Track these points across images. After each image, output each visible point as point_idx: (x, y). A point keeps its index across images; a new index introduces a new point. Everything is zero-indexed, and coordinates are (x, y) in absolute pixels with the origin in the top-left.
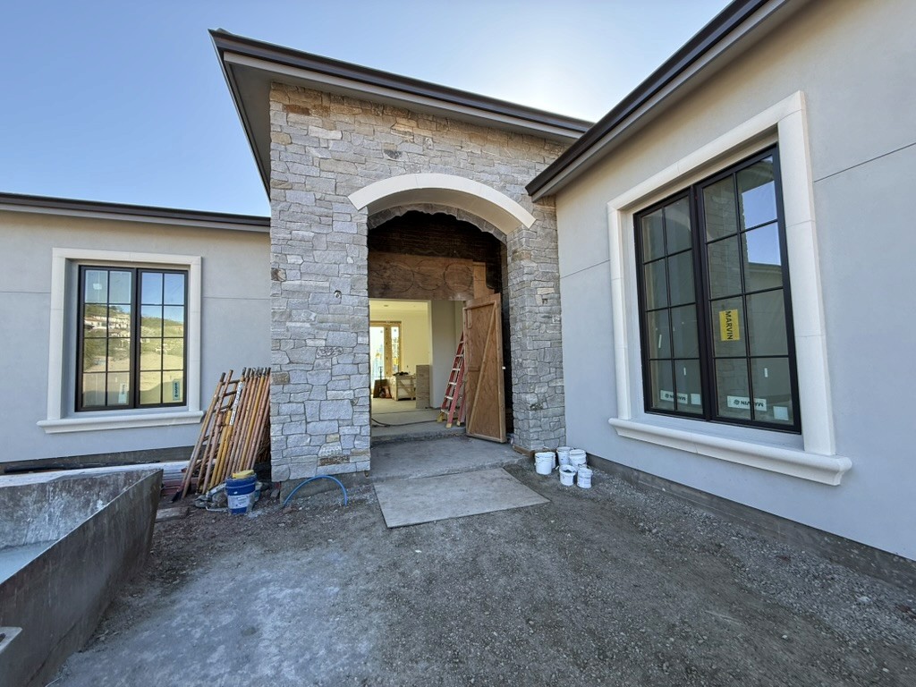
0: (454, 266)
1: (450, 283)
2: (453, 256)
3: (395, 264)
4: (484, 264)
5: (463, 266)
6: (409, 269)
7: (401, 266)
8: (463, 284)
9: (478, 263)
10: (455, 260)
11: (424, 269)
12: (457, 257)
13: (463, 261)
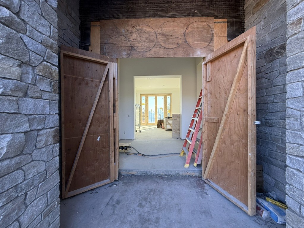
0: (195, 24)
1: (190, 40)
2: (194, 15)
3: (140, 28)
4: (226, 20)
5: (204, 24)
6: (152, 31)
7: (146, 28)
8: (204, 41)
9: (220, 20)
10: (196, 19)
11: (166, 30)
12: (198, 16)
13: (203, 19)
